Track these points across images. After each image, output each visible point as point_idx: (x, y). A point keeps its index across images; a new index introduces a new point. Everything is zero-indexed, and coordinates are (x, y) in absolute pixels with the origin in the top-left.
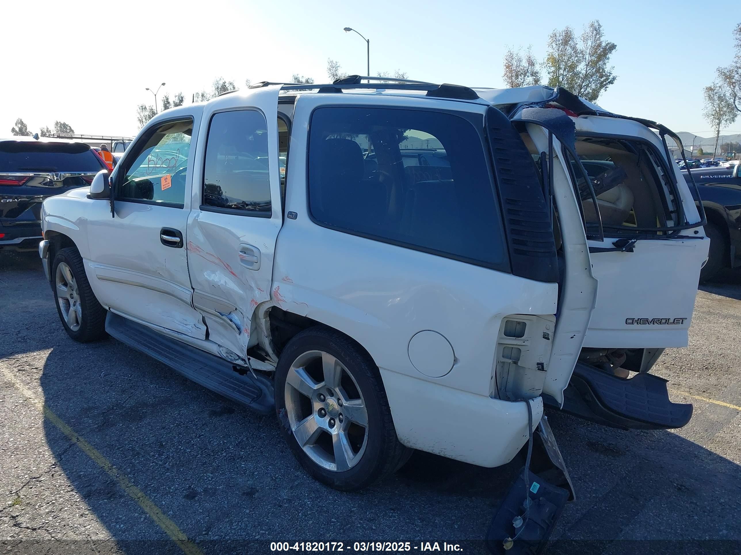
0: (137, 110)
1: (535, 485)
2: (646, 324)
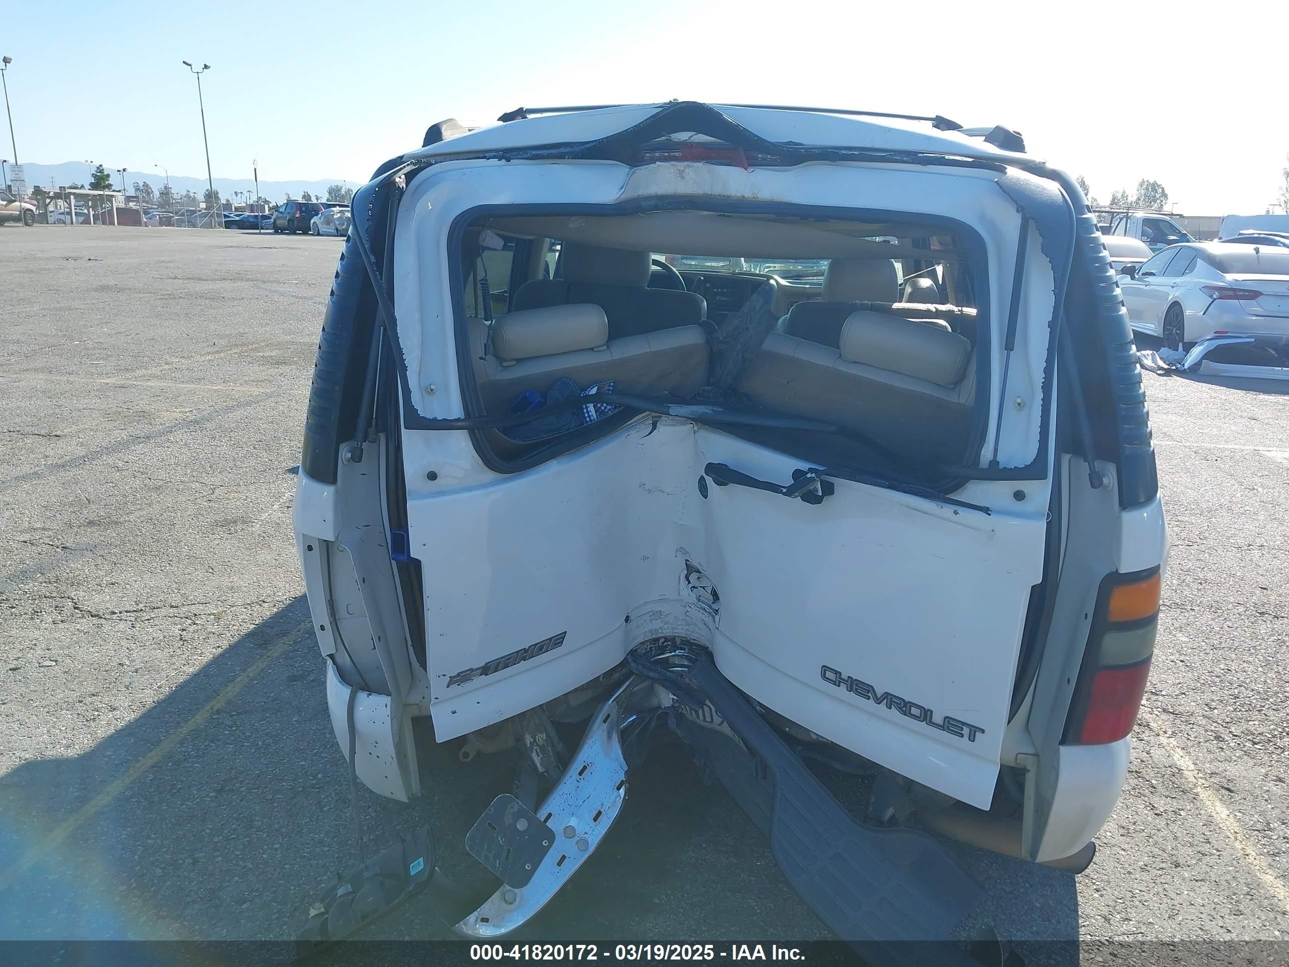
1: (419, 862)
2: (869, 699)
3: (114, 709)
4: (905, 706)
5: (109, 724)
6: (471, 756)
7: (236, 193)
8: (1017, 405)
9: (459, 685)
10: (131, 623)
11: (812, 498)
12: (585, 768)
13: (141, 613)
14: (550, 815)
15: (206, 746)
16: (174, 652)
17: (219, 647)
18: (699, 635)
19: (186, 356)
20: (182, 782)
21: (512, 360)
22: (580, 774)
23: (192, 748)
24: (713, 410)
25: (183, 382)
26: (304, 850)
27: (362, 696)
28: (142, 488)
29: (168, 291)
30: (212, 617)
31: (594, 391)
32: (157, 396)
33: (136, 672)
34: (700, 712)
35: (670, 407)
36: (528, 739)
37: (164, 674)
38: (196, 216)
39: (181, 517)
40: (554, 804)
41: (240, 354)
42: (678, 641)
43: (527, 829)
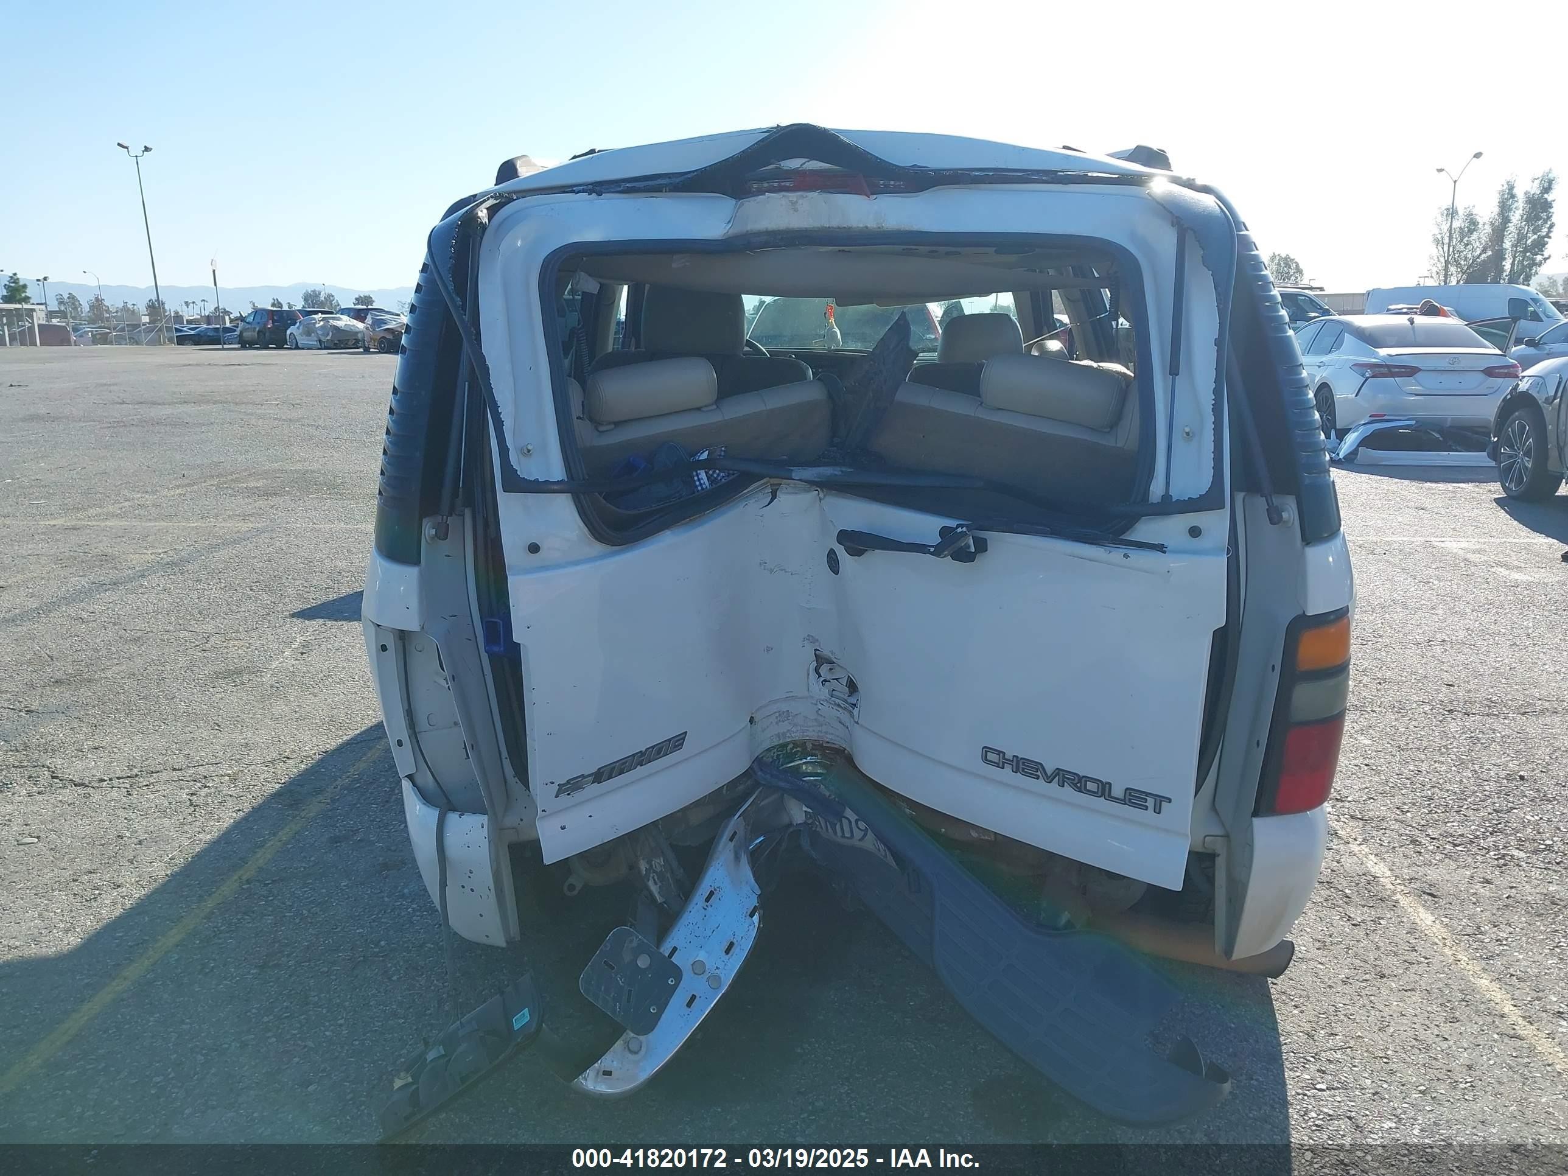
0: (1436, 218)
1: (523, 1014)
2: (1038, 779)
3: (119, 886)
4: (1080, 782)
5: (114, 903)
6: (578, 888)
7: (187, 304)
8: (1185, 435)
9: (568, 794)
10: (126, 790)
11: (964, 556)
12: (712, 893)
13: (137, 779)
14: (675, 949)
15: (239, 920)
16: (184, 819)
17: (239, 810)
18: (834, 736)
19: (149, 490)
20: (214, 960)
21: (610, 423)
22: (707, 900)
23: (221, 923)
24: (842, 471)
25: (150, 520)
26: (374, 1024)
27: (453, 818)
28: (117, 640)
29: (116, 418)
30: (227, 778)
31: (705, 456)
32: (120, 537)
33: (140, 844)
34: (838, 827)
35: (792, 470)
36: (643, 866)
37: (175, 844)
38: (140, 331)
39: (171, 669)
40: (678, 937)
41: (218, 487)
42: (809, 746)
43: (650, 964)
